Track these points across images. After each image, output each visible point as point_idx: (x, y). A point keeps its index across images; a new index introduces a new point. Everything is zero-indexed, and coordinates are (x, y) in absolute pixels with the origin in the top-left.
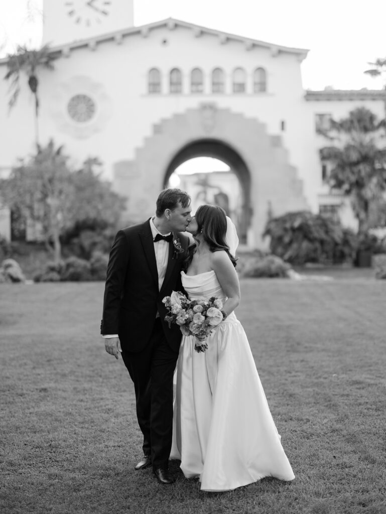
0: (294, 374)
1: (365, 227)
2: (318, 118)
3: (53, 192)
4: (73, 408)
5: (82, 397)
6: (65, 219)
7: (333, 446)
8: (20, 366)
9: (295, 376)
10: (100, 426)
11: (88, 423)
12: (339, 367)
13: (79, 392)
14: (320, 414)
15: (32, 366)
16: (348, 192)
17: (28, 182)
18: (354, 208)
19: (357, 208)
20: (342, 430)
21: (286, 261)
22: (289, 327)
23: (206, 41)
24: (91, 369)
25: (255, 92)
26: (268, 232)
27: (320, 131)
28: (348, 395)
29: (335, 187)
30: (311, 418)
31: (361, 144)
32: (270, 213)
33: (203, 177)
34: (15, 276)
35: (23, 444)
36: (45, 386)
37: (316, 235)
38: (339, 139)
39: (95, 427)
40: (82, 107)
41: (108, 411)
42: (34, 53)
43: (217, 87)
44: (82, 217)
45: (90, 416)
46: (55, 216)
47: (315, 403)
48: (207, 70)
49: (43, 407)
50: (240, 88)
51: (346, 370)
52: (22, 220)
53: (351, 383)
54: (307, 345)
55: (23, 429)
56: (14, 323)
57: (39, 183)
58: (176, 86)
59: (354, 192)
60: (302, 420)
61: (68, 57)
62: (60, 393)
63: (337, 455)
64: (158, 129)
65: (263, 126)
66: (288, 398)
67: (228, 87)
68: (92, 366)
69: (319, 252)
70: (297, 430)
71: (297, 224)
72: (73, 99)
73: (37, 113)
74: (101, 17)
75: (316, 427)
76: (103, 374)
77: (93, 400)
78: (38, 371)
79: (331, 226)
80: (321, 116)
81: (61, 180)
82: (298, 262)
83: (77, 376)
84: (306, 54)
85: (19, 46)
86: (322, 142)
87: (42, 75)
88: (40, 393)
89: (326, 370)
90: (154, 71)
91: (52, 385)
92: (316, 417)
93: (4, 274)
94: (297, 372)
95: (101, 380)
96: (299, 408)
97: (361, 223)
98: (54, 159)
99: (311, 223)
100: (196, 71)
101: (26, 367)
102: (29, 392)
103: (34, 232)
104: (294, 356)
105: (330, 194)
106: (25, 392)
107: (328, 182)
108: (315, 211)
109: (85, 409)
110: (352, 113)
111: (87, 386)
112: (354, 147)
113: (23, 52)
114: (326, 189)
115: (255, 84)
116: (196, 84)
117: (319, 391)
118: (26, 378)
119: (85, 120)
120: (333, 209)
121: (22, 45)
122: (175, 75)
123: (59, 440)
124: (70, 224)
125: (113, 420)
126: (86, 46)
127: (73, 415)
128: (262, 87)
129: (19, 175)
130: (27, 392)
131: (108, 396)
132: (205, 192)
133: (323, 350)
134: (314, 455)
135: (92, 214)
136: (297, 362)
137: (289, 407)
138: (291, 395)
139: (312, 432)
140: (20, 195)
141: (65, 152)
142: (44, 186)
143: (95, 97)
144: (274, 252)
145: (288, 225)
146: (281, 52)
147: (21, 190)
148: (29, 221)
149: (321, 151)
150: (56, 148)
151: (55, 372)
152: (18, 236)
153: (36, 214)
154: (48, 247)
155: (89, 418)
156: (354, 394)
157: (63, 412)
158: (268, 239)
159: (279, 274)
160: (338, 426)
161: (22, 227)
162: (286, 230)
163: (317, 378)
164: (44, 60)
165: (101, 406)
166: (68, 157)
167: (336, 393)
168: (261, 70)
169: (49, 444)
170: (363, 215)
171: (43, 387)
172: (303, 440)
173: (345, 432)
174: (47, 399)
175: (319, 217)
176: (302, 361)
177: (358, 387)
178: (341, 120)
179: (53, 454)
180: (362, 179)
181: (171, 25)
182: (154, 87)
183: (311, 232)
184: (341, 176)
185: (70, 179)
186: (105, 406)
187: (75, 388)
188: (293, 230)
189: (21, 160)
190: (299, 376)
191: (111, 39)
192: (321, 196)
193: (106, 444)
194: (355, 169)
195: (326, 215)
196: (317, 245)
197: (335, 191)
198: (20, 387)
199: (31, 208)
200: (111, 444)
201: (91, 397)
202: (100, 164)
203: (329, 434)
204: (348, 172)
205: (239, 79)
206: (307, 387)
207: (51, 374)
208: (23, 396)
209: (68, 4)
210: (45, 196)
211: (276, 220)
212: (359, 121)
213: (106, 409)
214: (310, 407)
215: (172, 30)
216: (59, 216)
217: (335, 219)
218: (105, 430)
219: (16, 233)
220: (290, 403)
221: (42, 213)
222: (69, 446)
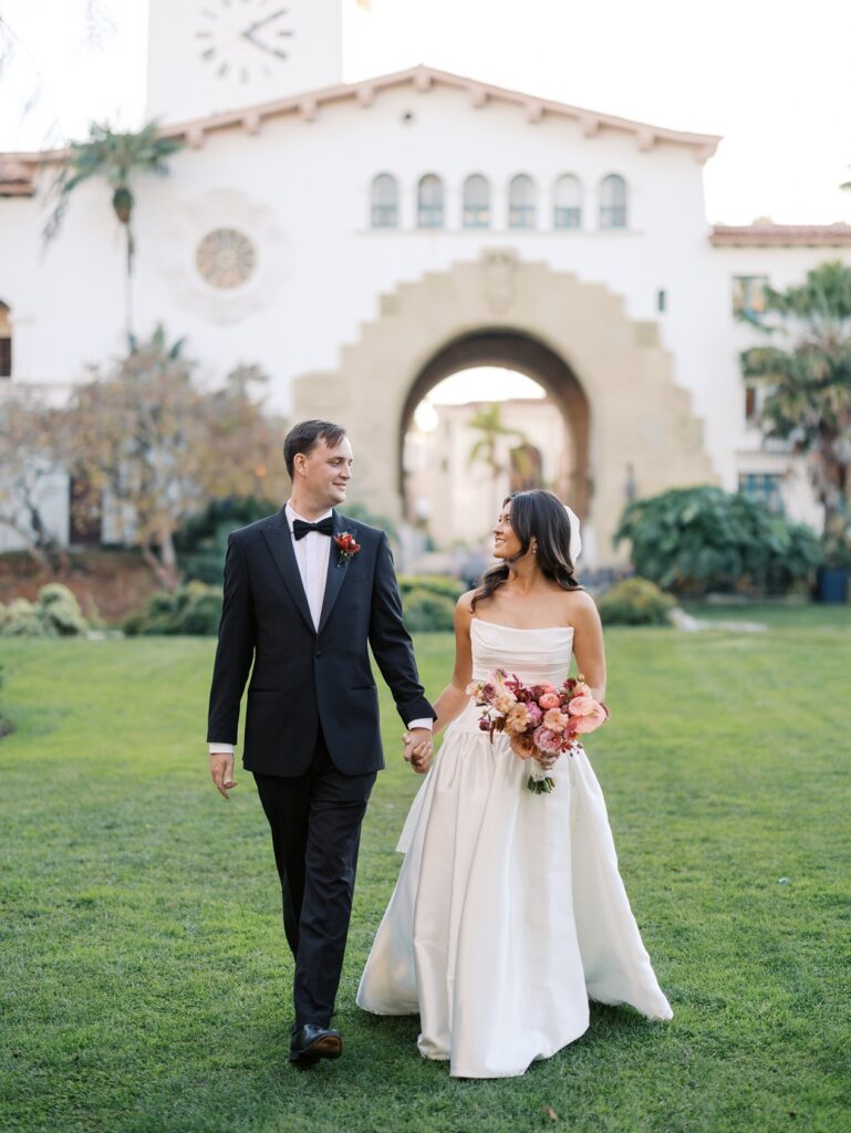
0: (684, 873)
1: (839, 522)
2: (738, 283)
3: (160, 439)
4: (150, 954)
5: (172, 925)
6: (185, 497)
7: (786, 1082)
8: (43, 838)
9: (688, 880)
10: (207, 1006)
11: (179, 998)
12: (792, 856)
13: (168, 910)
14: (751, 988)
15: (68, 841)
16: (802, 447)
17: (107, 416)
18: (815, 482)
19: (822, 481)
20: (806, 1034)
21: (665, 590)
22: (671, 751)
23: (498, 116)
24: (207, 849)
25: (602, 226)
26: (626, 531)
27: (742, 314)
28: (818, 936)
29: (772, 434)
30: (729, 997)
31: (832, 343)
32: (630, 490)
33: (486, 411)
34: (65, 621)
35: (10, 1055)
36: (91, 892)
37: (730, 536)
38: (784, 331)
39: (195, 1009)
40: (227, 256)
41: (233, 964)
42: (127, 139)
43: (520, 214)
44: (222, 494)
45: (185, 977)
46: (164, 491)
47: (737, 954)
48: (499, 180)
49: (77, 952)
50: (569, 218)
51: (811, 866)
52: (93, 497)
53: (824, 903)
54: (714, 797)
55: (18, 1012)
56: (47, 731)
57: (131, 417)
58: (430, 212)
59: (815, 446)
60: (707, 1002)
61: (198, 147)
62: (122, 911)
63: (799, 1110)
64: (390, 305)
65: (618, 301)
66: (671, 940)
67: (544, 217)
68: (208, 843)
69: (737, 570)
70: (695, 1032)
71: (689, 515)
72: (208, 239)
73: (130, 268)
74: (273, 63)
75: (743, 1022)
76: (231, 864)
77: (200, 933)
78: (80, 853)
79: (764, 521)
80: (744, 281)
81: (179, 413)
82: (692, 593)
83: (170, 869)
84: (715, 146)
85: (94, 123)
86: (747, 338)
87: (142, 185)
88: (76, 912)
89: (763, 864)
90: (384, 180)
91: (108, 891)
92: (741, 993)
93: (41, 617)
94: (691, 868)
95: (225, 879)
96: (699, 969)
97: (830, 513)
98: (163, 366)
99: (720, 512)
100: (476, 180)
101: (55, 842)
102: (50, 908)
103: (118, 524)
104: (686, 828)
105: (763, 451)
106: (40, 907)
107: (759, 425)
108: (730, 486)
109: (178, 958)
110: (812, 275)
111: (189, 894)
112: (816, 348)
113: (103, 137)
114: (753, 440)
115: (602, 209)
116: (475, 209)
117: (747, 922)
118: (49, 869)
119: (232, 285)
120: (770, 482)
121: (101, 122)
122: (428, 191)
123: (102, 1045)
124: (196, 509)
125: (240, 991)
126: (237, 124)
127: (146, 974)
128: (617, 216)
129: (87, 399)
130: (45, 909)
131: (237, 924)
132: (491, 444)
133: (754, 813)
134: (740, 1107)
135: (245, 488)
136: (691, 842)
137: (674, 964)
138: (678, 933)
139: (733, 1038)
140: (89, 443)
141: (188, 353)
142: (142, 424)
143: (256, 235)
144: (639, 569)
145: (670, 518)
146: (660, 141)
147: (92, 434)
148: (109, 501)
149: (744, 357)
150: (169, 343)
151: (120, 855)
152: (86, 532)
153: (124, 484)
154: (149, 556)
155: (185, 982)
156: (833, 932)
157: (123, 966)
158: (626, 547)
159: (650, 617)
160: (797, 1023)
161: (94, 512)
162: (665, 527)
163: (741, 886)
164: (148, 153)
165: (216, 951)
166: (195, 364)
167: (789, 929)
168: (616, 180)
169: (75, 1055)
170: (834, 497)
171: (85, 895)
172: (711, 1062)
173: (815, 1042)
174: (90, 929)
175: (738, 501)
176: (704, 840)
177: (842, 912)
178: (789, 289)
179: (81, 1085)
180: (834, 418)
181: (422, 80)
182: (384, 215)
183: (721, 533)
184: (786, 412)
185: (197, 411)
186: (226, 951)
187: (160, 901)
188: (682, 527)
189: (93, 368)
190: (698, 880)
191: (294, 110)
192: (742, 454)
193: (216, 1058)
194: (819, 397)
195: (754, 497)
196: (733, 555)
197: (775, 444)
198: (32, 894)
199: (113, 472)
200: (228, 1058)
201: (195, 926)
202: (263, 379)
203: (774, 1046)
204: (802, 403)
205: (568, 198)
206: (719, 911)
207: (110, 860)
208: (36, 919)
209: (202, 35)
210: (144, 447)
211: (644, 506)
212: (829, 292)
213: (229, 958)
214: (727, 967)
215: (422, 91)
216: (174, 491)
217: (773, 506)
218: (216, 1017)
219: (80, 526)
220: (676, 952)
221: (136, 484)
222: (125, 1063)
